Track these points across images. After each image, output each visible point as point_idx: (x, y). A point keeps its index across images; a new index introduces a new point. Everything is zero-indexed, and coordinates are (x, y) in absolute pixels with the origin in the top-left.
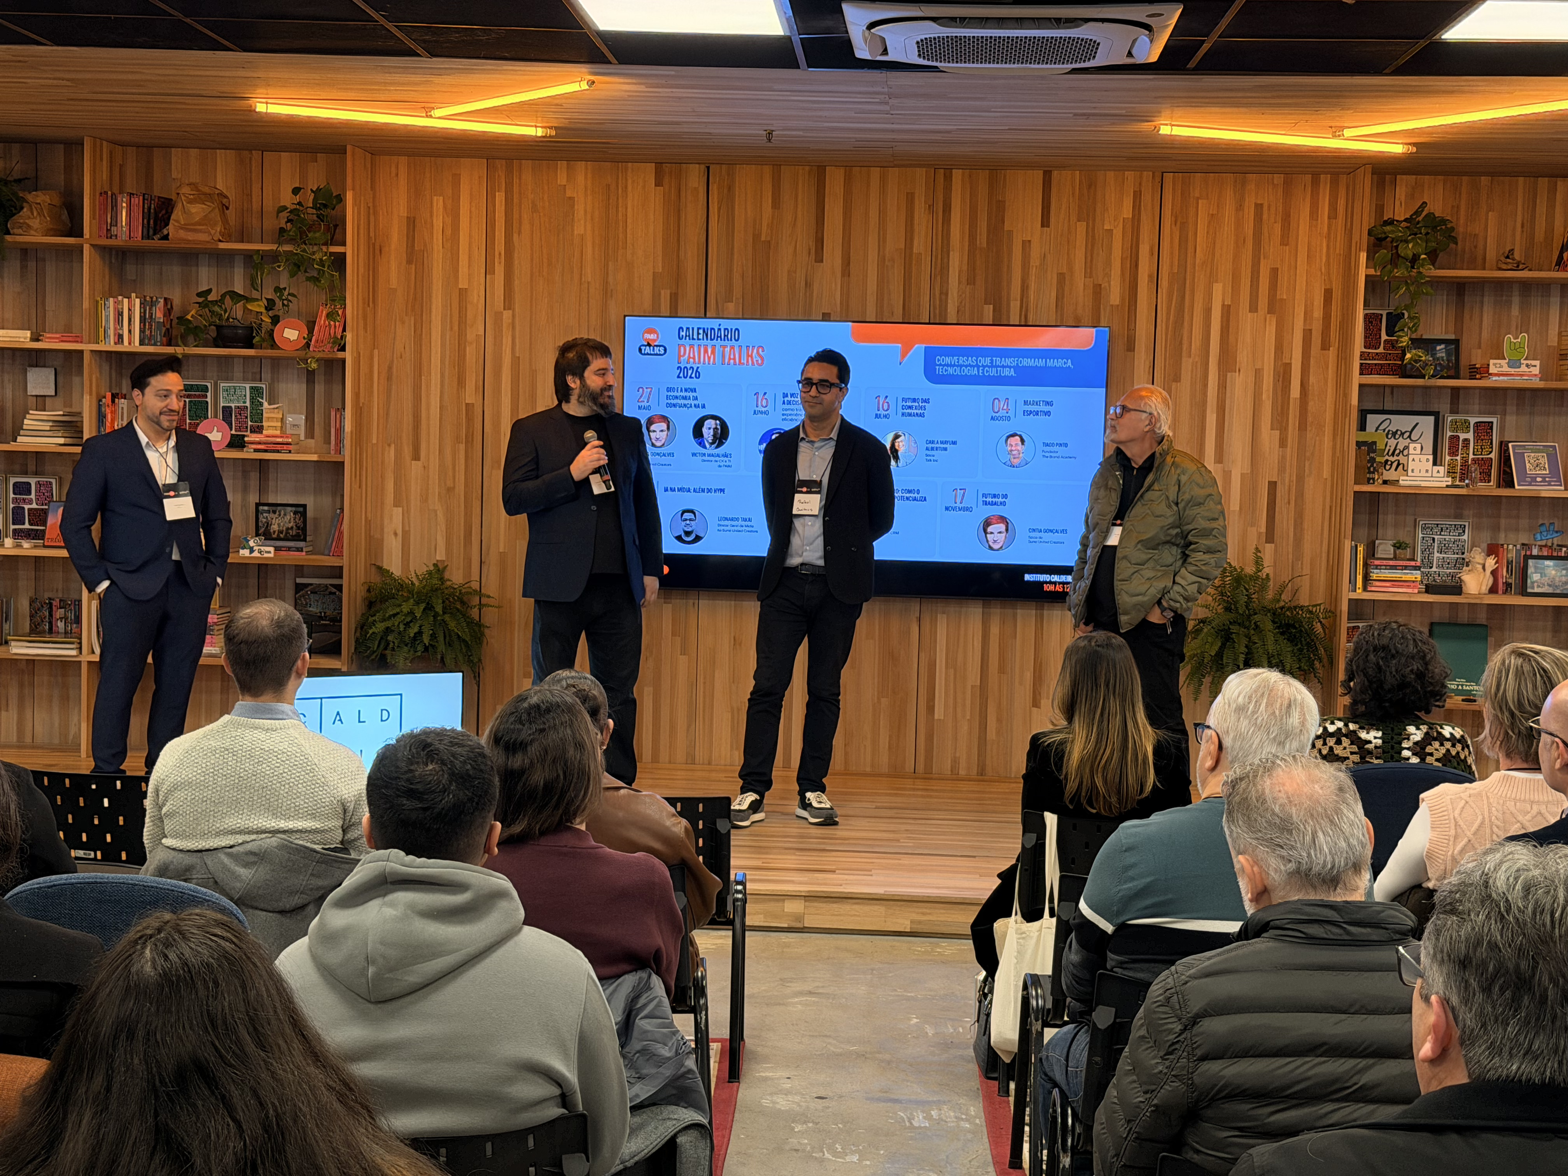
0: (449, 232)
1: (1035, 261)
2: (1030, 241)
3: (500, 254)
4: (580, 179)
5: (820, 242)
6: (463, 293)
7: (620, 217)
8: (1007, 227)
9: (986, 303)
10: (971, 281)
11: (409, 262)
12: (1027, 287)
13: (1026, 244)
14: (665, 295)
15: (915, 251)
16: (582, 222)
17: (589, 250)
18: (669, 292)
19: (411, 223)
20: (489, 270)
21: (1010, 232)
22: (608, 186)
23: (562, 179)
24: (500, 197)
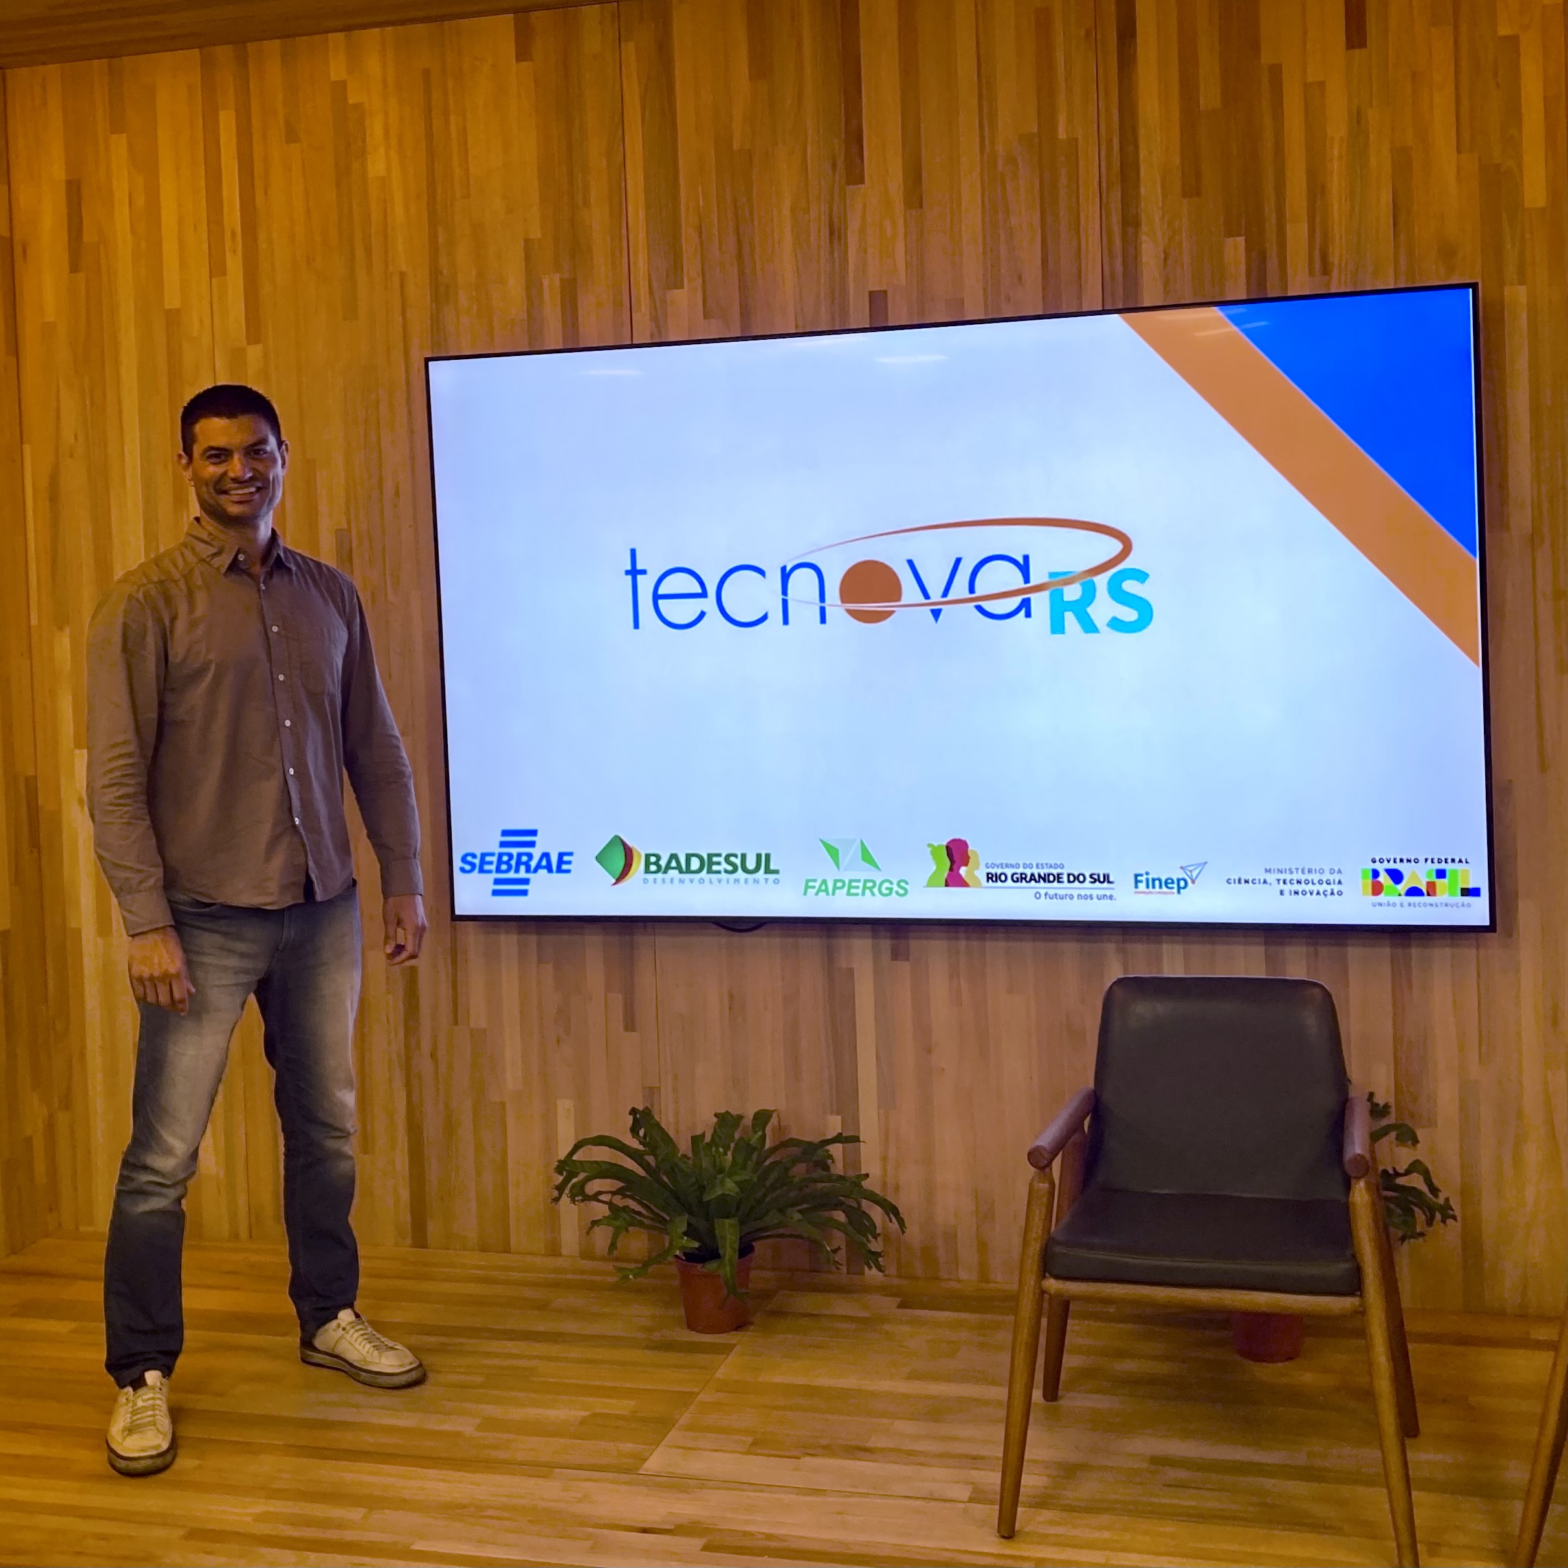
0: (140, 201)
1: (1337, 128)
2: (1322, 84)
3: (233, 234)
4: (373, 64)
5: (855, 139)
6: (173, 319)
7: (454, 134)
8: (1266, 58)
9: (1230, 234)
10: (1192, 189)
11: (74, 268)
12: (1323, 187)
13: (1314, 93)
14: (551, 283)
15: (1062, 134)
16: (382, 150)
17: (399, 210)
18: (557, 278)
19: (74, 190)
20: (217, 269)
21: (1276, 71)
22: (426, 73)
23: (337, 69)
24: (227, 121)
